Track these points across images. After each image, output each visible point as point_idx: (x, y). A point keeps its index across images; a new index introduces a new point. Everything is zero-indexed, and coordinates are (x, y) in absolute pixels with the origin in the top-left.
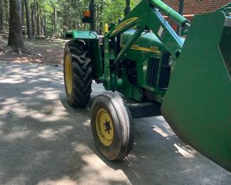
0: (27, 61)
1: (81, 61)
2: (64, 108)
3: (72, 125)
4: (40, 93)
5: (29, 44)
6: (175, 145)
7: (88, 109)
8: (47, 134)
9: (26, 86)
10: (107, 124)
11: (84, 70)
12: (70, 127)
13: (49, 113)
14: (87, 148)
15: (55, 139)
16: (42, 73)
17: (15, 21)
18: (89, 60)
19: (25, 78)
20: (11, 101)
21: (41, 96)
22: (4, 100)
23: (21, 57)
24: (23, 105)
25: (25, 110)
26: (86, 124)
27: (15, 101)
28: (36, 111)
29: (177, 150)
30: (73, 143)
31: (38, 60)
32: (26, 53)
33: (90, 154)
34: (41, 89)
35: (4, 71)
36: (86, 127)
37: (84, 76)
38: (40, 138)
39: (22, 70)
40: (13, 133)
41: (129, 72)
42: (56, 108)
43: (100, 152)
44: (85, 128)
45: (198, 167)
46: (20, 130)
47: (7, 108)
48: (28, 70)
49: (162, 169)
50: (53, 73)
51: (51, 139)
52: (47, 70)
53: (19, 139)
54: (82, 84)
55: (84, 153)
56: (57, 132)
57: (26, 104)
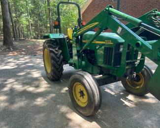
0: (16, 54)
1: (56, 52)
2: (46, 82)
3: (54, 93)
4: (29, 73)
5: (16, 43)
6: (121, 99)
7: (62, 81)
8: (39, 101)
9: (19, 70)
10: (82, 92)
11: (58, 58)
12: (53, 95)
13: (37, 87)
14: (68, 108)
15: (45, 105)
16: (27, 61)
17: (6, 30)
18: (61, 51)
19: (17, 64)
20: (11, 80)
21: (30, 76)
22: (6, 81)
23: (12, 51)
24: (19, 83)
25: (21, 86)
26: (63, 91)
27: (14, 81)
28: (28, 86)
29: (124, 103)
30: (58, 106)
31: (23, 53)
32: (15, 49)
33: (71, 112)
34: (29, 71)
35: (2, 61)
36: (64, 93)
37: (58, 61)
38: (35, 105)
39: (15, 59)
40: (17, 103)
41: (89, 57)
42: (41, 83)
43: (77, 110)
44: (63, 95)
45: (140, 113)
46: (21, 101)
47: (9, 86)
48: (18, 59)
49: (120, 118)
50: (34, 60)
51: (43, 105)
52: (30, 58)
53: (21, 108)
54: (58, 66)
55: (67, 113)
56: (46, 99)
57: (21, 82)
